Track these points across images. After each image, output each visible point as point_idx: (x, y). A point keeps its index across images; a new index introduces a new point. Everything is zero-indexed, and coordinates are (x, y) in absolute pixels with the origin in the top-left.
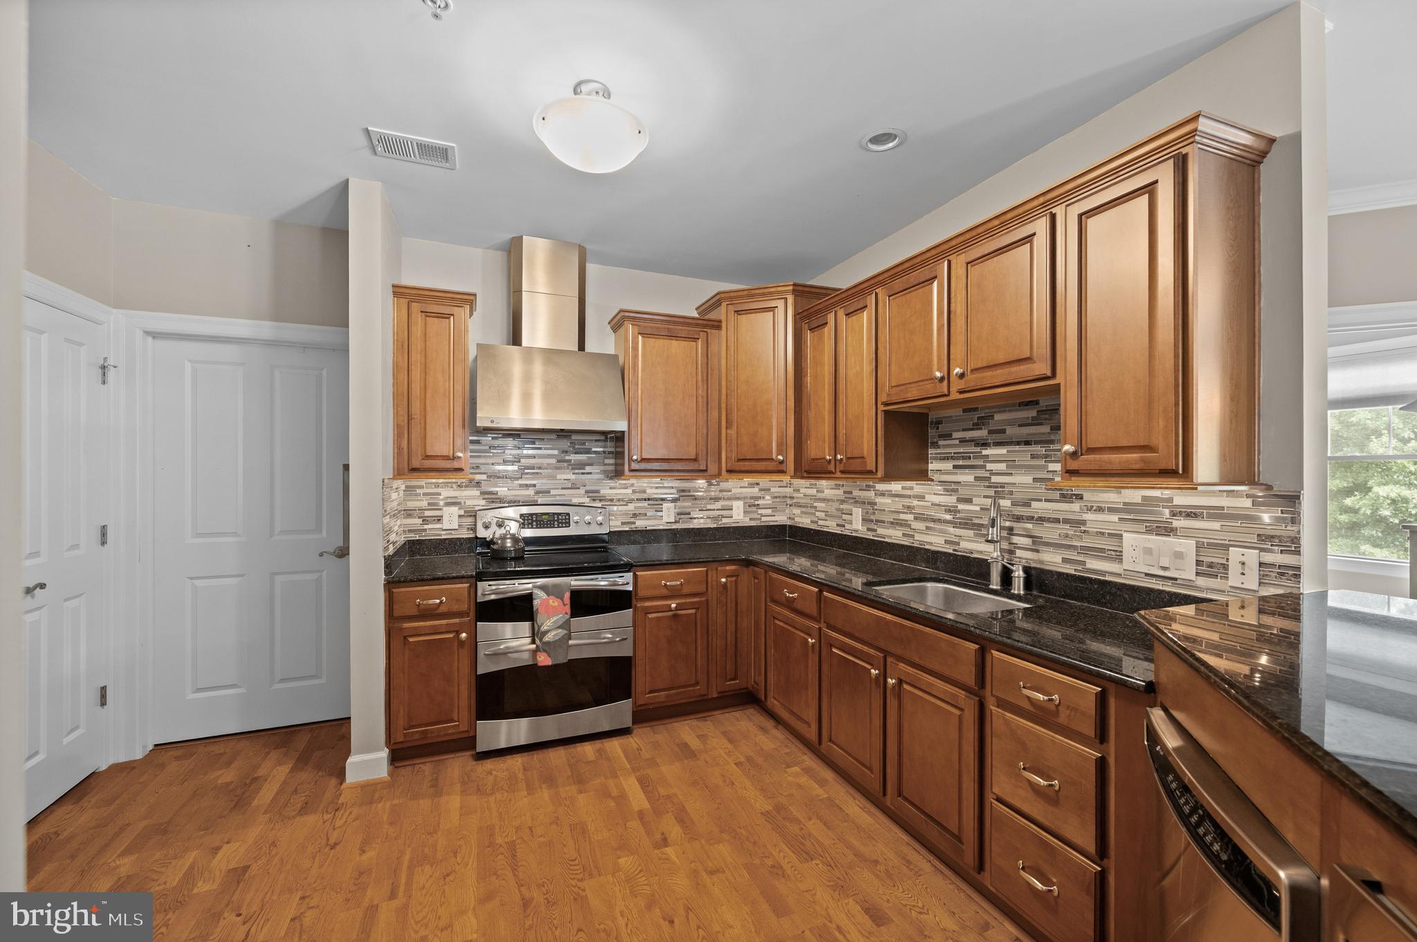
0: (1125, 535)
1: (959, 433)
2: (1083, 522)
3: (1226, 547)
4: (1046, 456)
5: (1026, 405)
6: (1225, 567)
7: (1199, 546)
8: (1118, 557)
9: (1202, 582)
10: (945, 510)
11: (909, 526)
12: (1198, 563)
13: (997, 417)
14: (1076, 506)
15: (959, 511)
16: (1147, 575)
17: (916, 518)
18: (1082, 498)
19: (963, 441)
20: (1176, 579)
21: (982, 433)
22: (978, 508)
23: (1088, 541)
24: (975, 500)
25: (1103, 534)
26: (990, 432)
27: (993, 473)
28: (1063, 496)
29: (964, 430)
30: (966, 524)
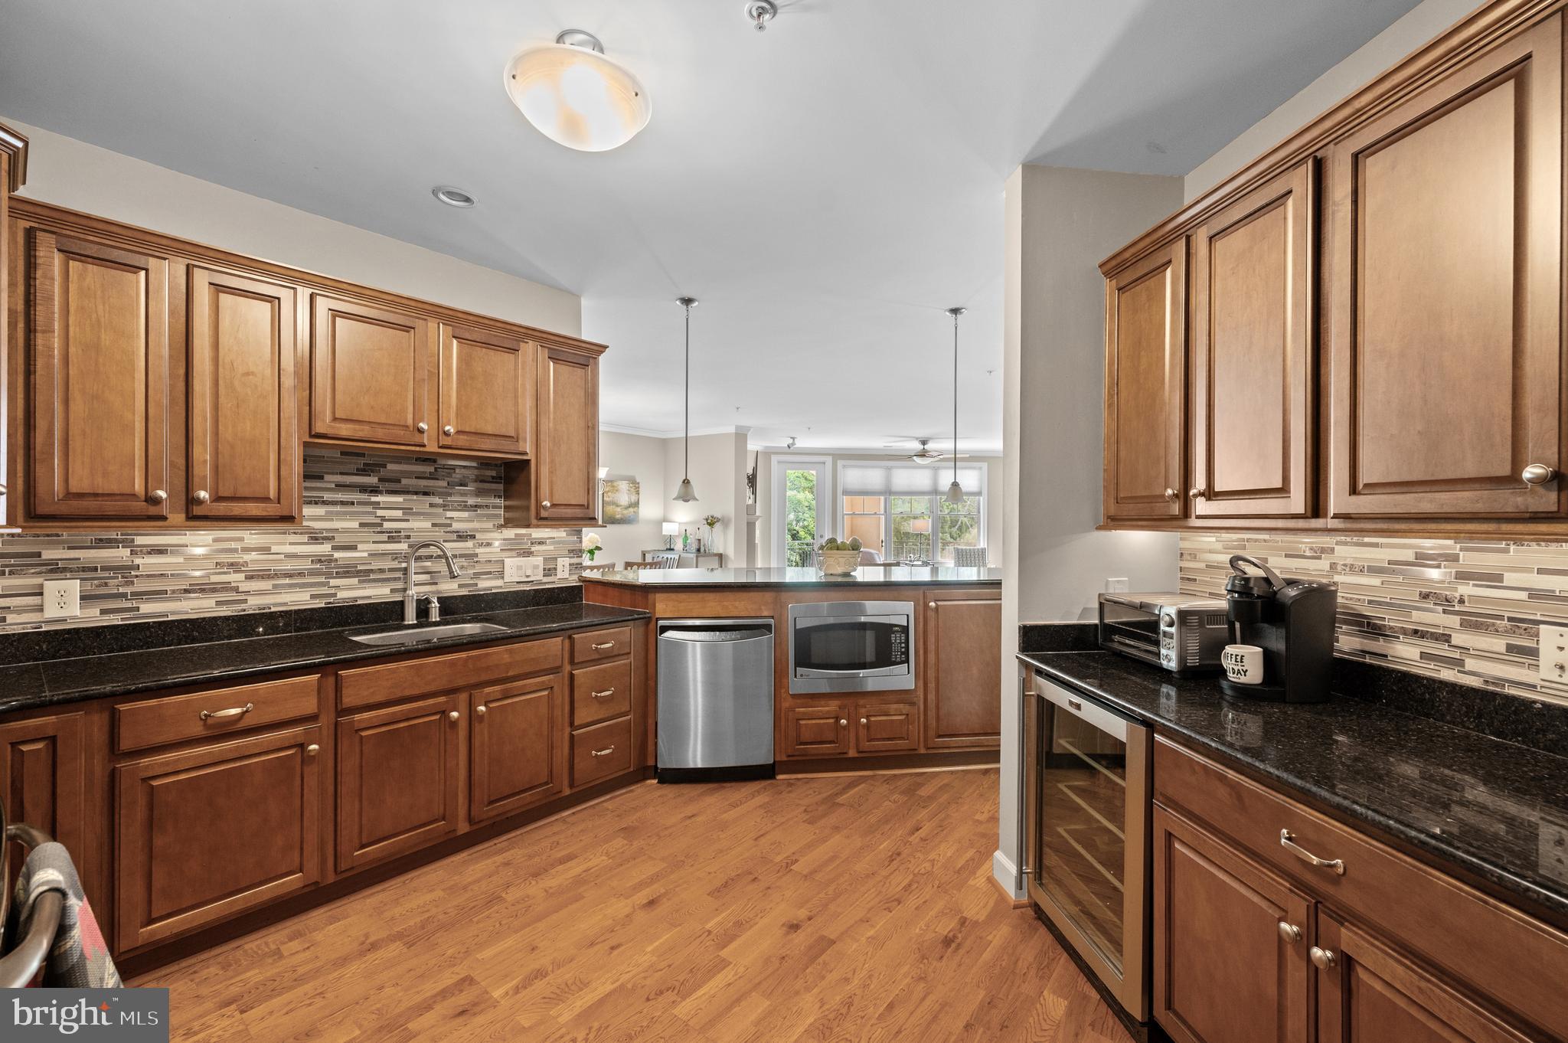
0: (505, 559)
1: (335, 476)
2: (476, 555)
3: (556, 559)
4: (444, 506)
5: (424, 461)
6: (555, 569)
7: (545, 560)
8: (501, 574)
9: (545, 580)
10: (312, 561)
11: (236, 590)
12: (544, 569)
13: (390, 467)
14: (470, 544)
15: (336, 560)
16: (517, 582)
17: (249, 578)
18: (475, 538)
19: (340, 486)
20: (532, 582)
21: (372, 480)
22: (365, 554)
23: (478, 569)
24: (360, 547)
25: (490, 561)
26: (380, 480)
27: (383, 519)
28: (459, 537)
29: (341, 474)
30: (348, 572)
